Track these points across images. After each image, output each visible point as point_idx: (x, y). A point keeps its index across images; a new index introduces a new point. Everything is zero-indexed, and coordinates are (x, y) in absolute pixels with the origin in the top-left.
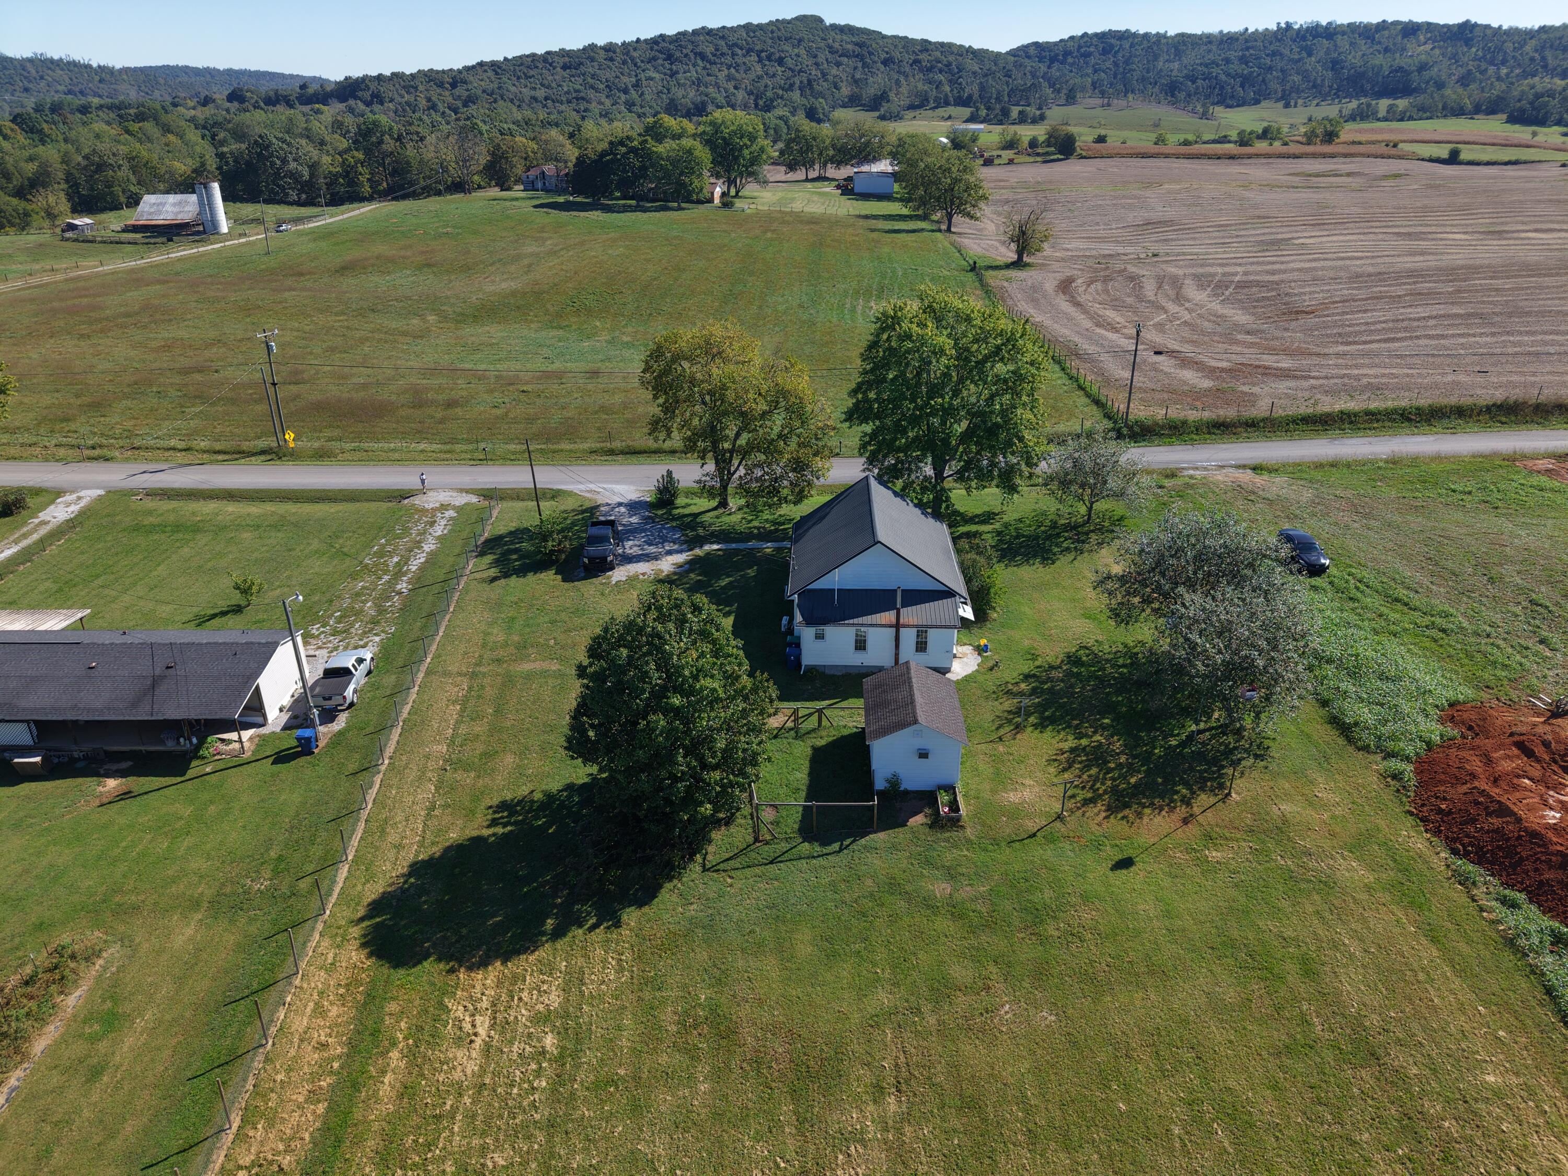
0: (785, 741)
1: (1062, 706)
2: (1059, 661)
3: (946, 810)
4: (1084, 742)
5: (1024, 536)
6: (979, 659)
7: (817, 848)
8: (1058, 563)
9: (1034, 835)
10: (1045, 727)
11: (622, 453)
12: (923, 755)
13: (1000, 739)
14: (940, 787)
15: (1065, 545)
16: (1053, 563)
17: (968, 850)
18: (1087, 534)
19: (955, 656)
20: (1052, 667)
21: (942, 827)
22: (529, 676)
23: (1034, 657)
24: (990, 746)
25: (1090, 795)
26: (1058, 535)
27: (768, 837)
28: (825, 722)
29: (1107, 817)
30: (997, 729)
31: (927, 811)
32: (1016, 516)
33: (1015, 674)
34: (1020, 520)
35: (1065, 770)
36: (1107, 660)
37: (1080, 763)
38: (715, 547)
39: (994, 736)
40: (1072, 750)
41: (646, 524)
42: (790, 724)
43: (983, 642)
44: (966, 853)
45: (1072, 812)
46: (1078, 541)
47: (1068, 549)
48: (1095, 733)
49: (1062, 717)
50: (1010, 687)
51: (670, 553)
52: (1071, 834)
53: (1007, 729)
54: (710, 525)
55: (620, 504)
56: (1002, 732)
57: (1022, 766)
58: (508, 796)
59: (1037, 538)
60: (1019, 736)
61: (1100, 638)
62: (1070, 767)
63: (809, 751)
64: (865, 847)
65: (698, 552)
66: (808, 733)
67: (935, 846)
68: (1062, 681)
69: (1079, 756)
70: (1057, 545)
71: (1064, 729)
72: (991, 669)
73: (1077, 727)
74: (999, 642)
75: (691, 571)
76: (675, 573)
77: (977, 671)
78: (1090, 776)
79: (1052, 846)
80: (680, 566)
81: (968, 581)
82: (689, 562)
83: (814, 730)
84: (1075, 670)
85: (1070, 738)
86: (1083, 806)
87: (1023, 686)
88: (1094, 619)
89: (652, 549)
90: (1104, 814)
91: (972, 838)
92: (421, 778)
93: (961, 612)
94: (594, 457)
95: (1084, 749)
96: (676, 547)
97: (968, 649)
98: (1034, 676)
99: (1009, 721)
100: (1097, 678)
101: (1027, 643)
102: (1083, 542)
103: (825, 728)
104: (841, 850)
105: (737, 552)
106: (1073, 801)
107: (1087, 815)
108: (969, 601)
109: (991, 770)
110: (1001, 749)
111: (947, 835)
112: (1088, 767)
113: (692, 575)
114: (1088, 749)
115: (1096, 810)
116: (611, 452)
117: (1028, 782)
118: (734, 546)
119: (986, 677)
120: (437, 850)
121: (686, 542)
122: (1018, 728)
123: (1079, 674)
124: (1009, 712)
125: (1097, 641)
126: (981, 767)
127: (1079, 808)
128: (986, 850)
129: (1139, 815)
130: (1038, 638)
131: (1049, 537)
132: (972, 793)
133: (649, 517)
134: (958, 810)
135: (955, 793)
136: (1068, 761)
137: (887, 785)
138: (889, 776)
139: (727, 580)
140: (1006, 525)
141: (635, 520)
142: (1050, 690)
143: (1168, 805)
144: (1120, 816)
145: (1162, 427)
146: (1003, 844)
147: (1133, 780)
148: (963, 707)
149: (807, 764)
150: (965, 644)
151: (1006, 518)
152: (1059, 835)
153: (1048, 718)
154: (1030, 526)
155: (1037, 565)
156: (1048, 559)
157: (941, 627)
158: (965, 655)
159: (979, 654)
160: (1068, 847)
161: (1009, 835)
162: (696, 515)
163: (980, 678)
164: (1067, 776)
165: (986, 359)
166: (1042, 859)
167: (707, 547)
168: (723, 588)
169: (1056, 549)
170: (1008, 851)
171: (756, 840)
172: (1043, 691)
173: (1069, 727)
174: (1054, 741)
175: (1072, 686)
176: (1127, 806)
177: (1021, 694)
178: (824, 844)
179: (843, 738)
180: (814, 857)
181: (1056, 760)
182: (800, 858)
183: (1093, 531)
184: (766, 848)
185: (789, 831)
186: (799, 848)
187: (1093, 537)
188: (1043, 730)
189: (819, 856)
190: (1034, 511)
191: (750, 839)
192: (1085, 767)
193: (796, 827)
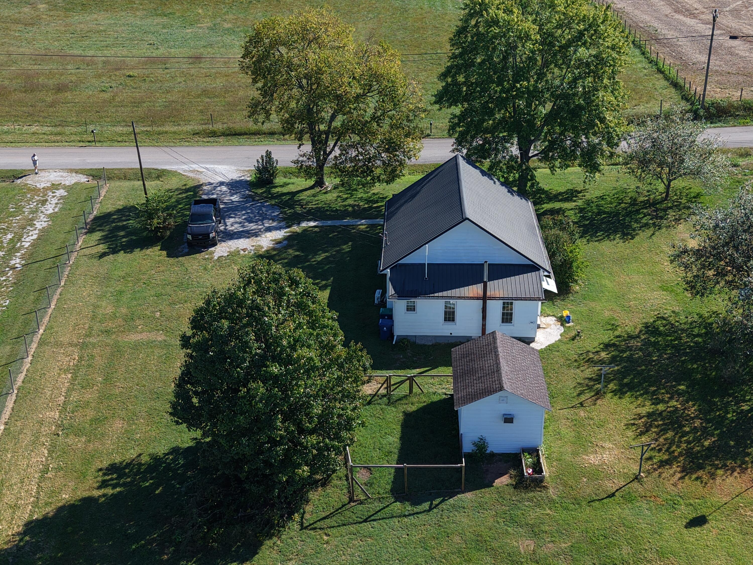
0: (378, 407)
1: (640, 373)
2: (638, 330)
3: (530, 471)
4: (661, 407)
5: (605, 213)
6: (562, 330)
7: (409, 508)
8: (637, 238)
9: (613, 495)
10: (624, 393)
11: (224, 134)
12: (509, 419)
13: (581, 404)
14: (524, 450)
15: (644, 221)
16: (632, 239)
17: (550, 509)
18: (665, 210)
19: (539, 327)
20: (631, 337)
21: (527, 488)
22: (137, 346)
23: (614, 327)
24: (572, 411)
25: (666, 457)
26: (638, 212)
27: (362, 497)
28: (416, 389)
29: (682, 478)
30: (579, 395)
31: (512, 472)
32: (598, 193)
33: (596, 344)
34: (602, 198)
35: (642, 434)
36: (682, 330)
37: (657, 427)
38: (312, 224)
39: (576, 402)
40: (649, 415)
41: (247, 202)
42: (383, 391)
43: (566, 313)
44: (549, 512)
45: (649, 473)
46: (657, 217)
47: (646, 225)
48: (671, 398)
49: (640, 384)
50: (591, 355)
51: (269, 229)
52: (648, 494)
53: (588, 395)
54: (307, 204)
55: (222, 184)
56: (583, 398)
57: (602, 431)
58: (118, 459)
59: (617, 214)
60: (599, 402)
61: (677, 309)
62: (647, 431)
63: (401, 416)
64: (453, 506)
65: (295, 228)
66: (400, 399)
67: (520, 505)
68: (641, 349)
69: (656, 420)
70: (637, 221)
71: (641, 395)
72: (573, 339)
73: (654, 393)
74: (581, 313)
75: (289, 246)
76: (274, 249)
77: (559, 340)
78: (666, 439)
79: (630, 505)
80: (278, 242)
81: (552, 255)
82: (287, 238)
83: (405, 397)
84: (653, 339)
85: (648, 403)
86: (659, 467)
87: (603, 355)
88: (672, 291)
89: (252, 226)
90: (679, 475)
91: (554, 497)
92: (35, 442)
93: (545, 286)
94: (197, 138)
95: (661, 414)
96: (274, 224)
97: (551, 320)
98: (614, 345)
99: (590, 388)
100: (673, 347)
101: (607, 314)
102: (662, 218)
103: (416, 394)
104: (431, 509)
105: (333, 228)
106: (650, 463)
107: (663, 475)
109: (573, 434)
110: (582, 414)
111: (531, 494)
112: (665, 431)
113: (290, 251)
114: (664, 414)
115: (671, 471)
116: (214, 134)
117: (608, 445)
118: (329, 223)
119: (569, 346)
120: (50, 510)
121: (284, 219)
122: (599, 394)
123: (655, 344)
124: (590, 379)
125: (673, 312)
126: (564, 431)
127: (655, 470)
128: (567, 509)
129: (713, 476)
130: (618, 309)
131: (629, 214)
132: (554, 455)
133: (250, 196)
134: (541, 471)
135: (538, 456)
136: (645, 424)
137: (475, 448)
138: (477, 440)
139: (324, 255)
140: (588, 203)
141: (235, 198)
142: (630, 359)
143: (740, 466)
144: (694, 476)
145: (737, 109)
146: (584, 503)
147: (706, 443)
148: (546, 374)
149: (399, 428)
150: (548, 316)
151: (588, 196)
152: (637, 494)
153: (627, 385)
154: (611, 203)
155: (617, 240)
156: (628, 234)
157: (525, 299)
158: (549, 325)
159: (562, 325)
160: (645, 506)
161: (589, 495)
162: (294, 194)
163: (563, 348)
164: (644, 439)
165: (569, 44)
166: (619, 517)
167: (304, 224)
168: (319, 263)
169: (635, 225)
170: (588, 509)
171: (351, 500)
172: (622, 359)
173: (646, 393)
174: (632, 407)
175: (650, 355)
176: (701, 467)
177: (602, 362)
178: (415, 503)
179: (433, 404)
180: (405, 516)
181: (634, 424)
182: (392, 517)
183: (671, 208)
184: (360, 507)
185: (382, 491)
186: (391, 507)
187: (671, 213)
188: (621, 396)
189: (410, 515)
190: (615, 188)
191: (346, 499)
192: (661, 431)
193: (389, 487)
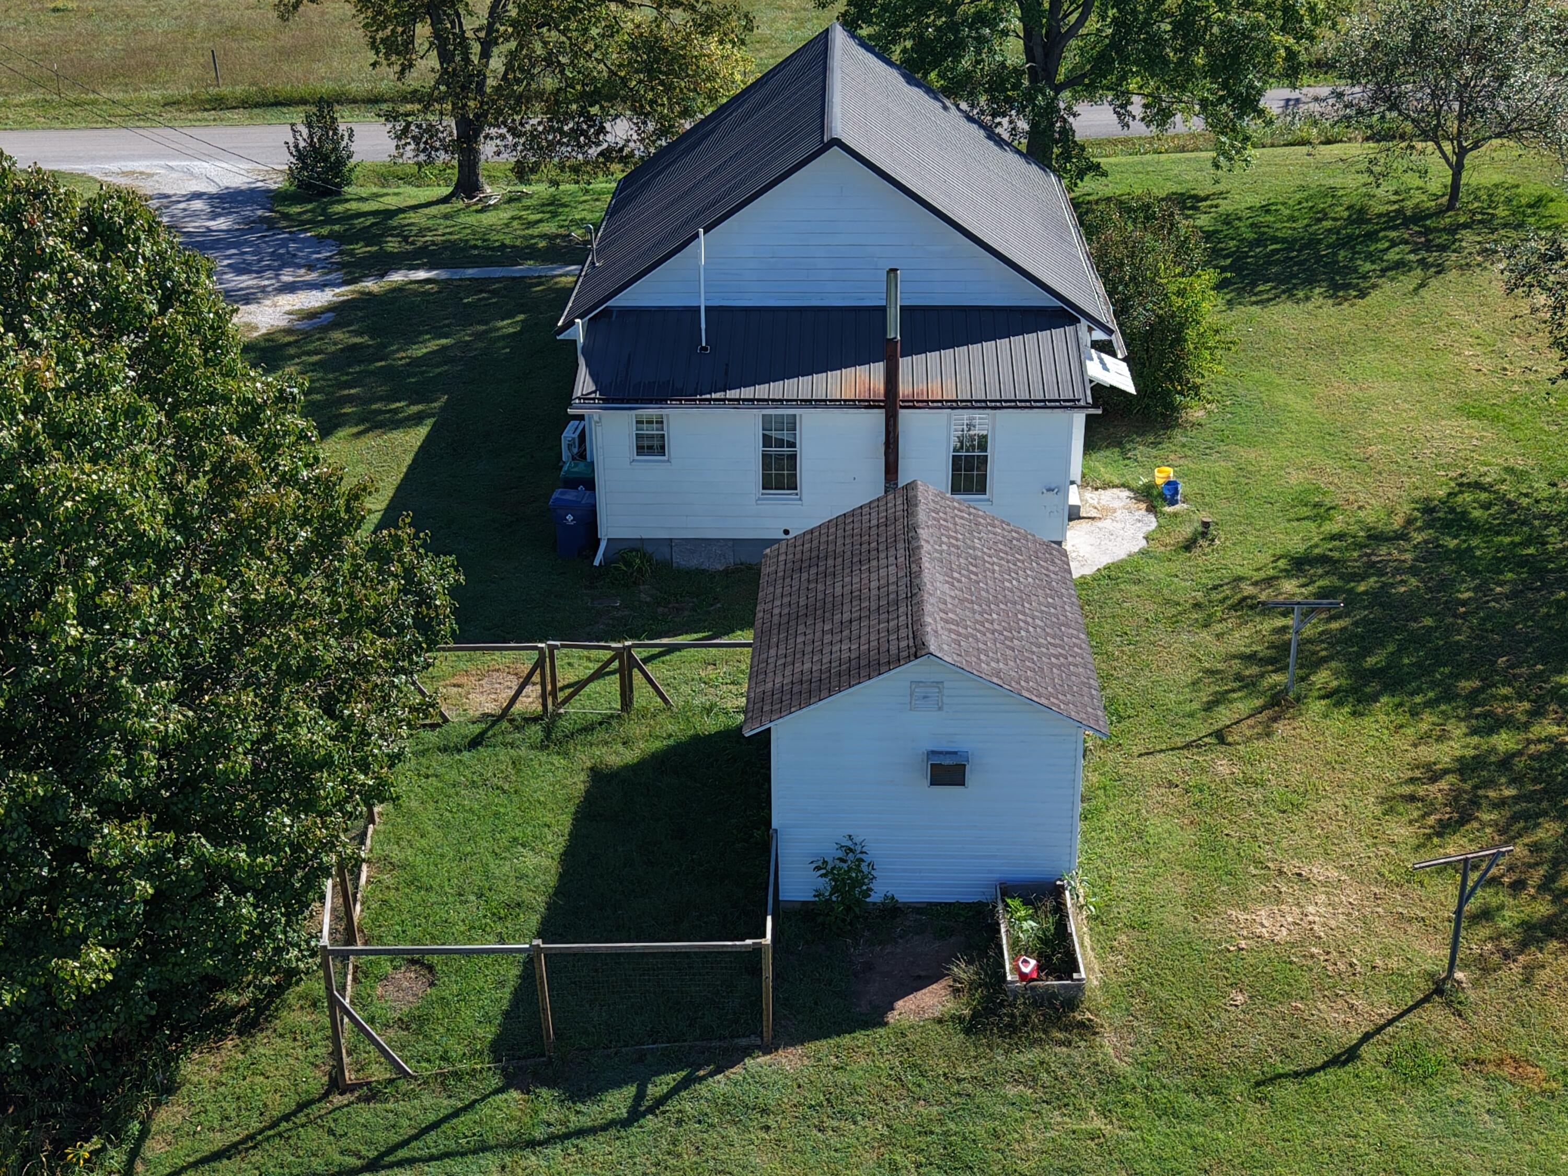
0: (504, 755)
1: (1418, 640)
2: (1397, 522)
3: (1029, 966)
4: (1504, 742)
5: (1275, 240)
6: (1152, 522)
8: (1375, 297)
9: (1350, 1055)
10: (1369, 700)
11: (244, 104)
12: (948, 772)
13: (1220, 736)
14: (1007, 890)
15: (1393, 255)
16: (1363, 294)
17: (1105, 1112)
18: (1453, 230)
19: (1074, 515)
20: (1376, 537)
21: (1012, 1028)
23: (1321, 512)
24: (1185, 760)
25: (1543, 908)
26: (1371, 236)
27: (379, 1074)
28: (642, 695)
30: (1209, 707)
31: (963, 971)
32: (1256, 200)
33: (1264, 558)
34: (1266, 209)
35: (1443, 829)
36: (1546, 516)
37: (1498, 805)
38: (422, 275)
39: (1200, 729)
40: (1464, 767)
41: (251, 231)
42: (530, 701)
43: (1162, 475)
44: (1098, 1123)
45: (1484, 967)
46: (1428, 245)
47: (1400, 265)
48: (1537, 713)
49: (1423, 670)
50: (1248, 590)
51: (290, 288)
52: (1489, 1052)
53: (1242, 707)
55: (197, 196)
56: (1224, 716)
57: (1298, 821)
59: (1312, 243)
60: (1281, 728)
61: (1519, 464)
62: (1464, 819)
63: (579, 784)
64: (725, 1106)
65: (371, 285)
66: (588, 729)
67: (983, 1097)
68: (1414, 571)
69: (1490, 783)
70: (1370, 257)
71: (1430, 704)
72: (1189, 546)
73: (1473, 698)
74: (1213, 478)
75: (335, 325)
76: (288, 331)
77: (1143, 553)
78: (1536, 848)
79: (1419, 1096)
80: (312, 315)
82: (332, 308)
83: (606, 722)
84: (1452, 543)
85: (1458, 730)
86: (1523, 946)
87: (1289, 586)
88: (1495, 419)
89: (246, 281)
91: (1122, 1067)
93: (1094, 369)
94: (173, 112)
96: (313, 276)
97: (1117, 498)
98: (1323, 559)
99: (1248, 685)
100: (1524, 562)
101: (1296, 479)
102: (1443, 248)
103: (643, 714)
104: (635, 1115)
105: (478, 285)
106: (1484, 931)
107: (1543, 976)
108: (1118, 340)
109: (1190, 835)
110: (1223, 767)
111: (1030, 1056)
112: (1531, 819)
113: (337, 335)
114: (1519, 764)
116: (219, 104)
117: (1318, 871)
118: (470, 272)
119: (1174, 567)
121: (342, 265)
122: (1279, 705)
123: (1462, 556)
124: (1250, 658)
125: (1510, 470)
126: (1157, 825)
127: (1508, 956)
128: (1170, 1112)
130: (1331, 465)
131: (1347, 242)
132: (1122, 910)
133: (262, 219)
134: (1069, 965)
135: (1060, 910)
136: (1454, 798)
137: (824, 884)
138: (831, 852)
139: (433, 345)
140: (1228, 220)
141: (221, 224)
142: (1379, 597)
146: (1237, 1090)
148: (1097, 649)
149: (564, 823)
150: (1107, 486)
151: (1225, 206)
152: (1445, 1053)
153: (1375, 673)
154: (1292, 219)
155: (1316, 300)
156: (1347, 287)
157: (1029, 404)
158: (1107, 512)
159: (1151, 509)
160: (1479, 1098)
161: (1258, 1058)
162: (390, 214)
163: (1154, 571)
164: (1456, 848)
166: (1382, 1146)
167: (397, 277)
168: (415, 362)
169: (1368, 266)
170: (1254, 1115)
171: (335, 1083)
172: (1353, 599)
173: (1448, 696)
174: (1397, 742)
175: (1445, 584)
179: (699, 743)
180: (532, 1144)
181: (1412, 798)
182: (483, 1148)
183: (1465, 226)
184: (365, 1113)
185: (457, 1049)
186: (485, 1110)
187: (1468, 238)
188: (1360, 708)
189: (550, 1140)
190: (1302, 188)
191: (317, 1080)
192: (1515, 818)
193: (488, 1033)
